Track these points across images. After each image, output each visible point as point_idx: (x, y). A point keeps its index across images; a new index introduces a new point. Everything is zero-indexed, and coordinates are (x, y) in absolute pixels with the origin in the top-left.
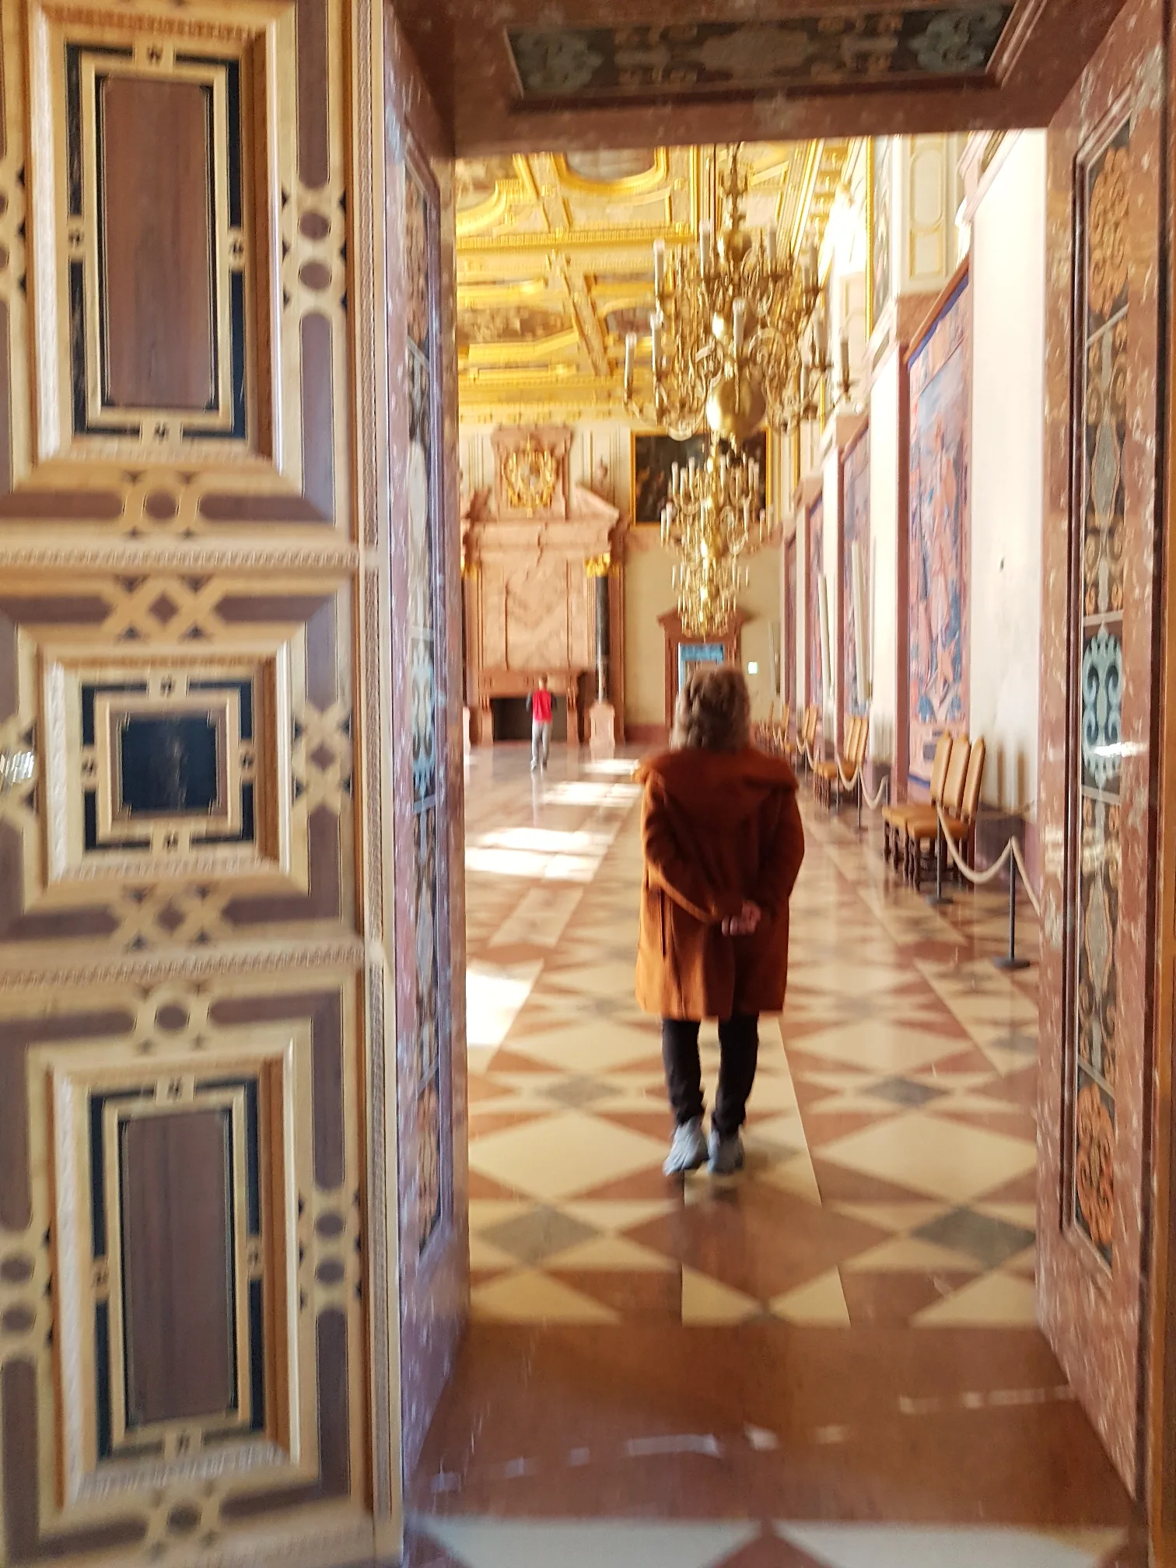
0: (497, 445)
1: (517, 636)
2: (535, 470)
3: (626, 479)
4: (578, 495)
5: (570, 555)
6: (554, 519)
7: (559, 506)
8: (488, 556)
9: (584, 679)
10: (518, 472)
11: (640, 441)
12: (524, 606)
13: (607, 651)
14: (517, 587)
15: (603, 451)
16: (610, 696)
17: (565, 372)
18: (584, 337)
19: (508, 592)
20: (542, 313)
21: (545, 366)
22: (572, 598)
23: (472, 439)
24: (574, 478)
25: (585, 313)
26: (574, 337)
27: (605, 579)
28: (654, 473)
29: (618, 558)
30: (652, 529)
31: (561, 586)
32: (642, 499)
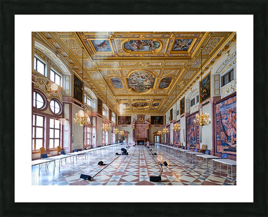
0: (137, 117)
1: (139, 135)
2: (141, 119)
3: (150, 120)
4: (146, 121)
5: (145, 127)
6: (143, 124)
7: (144, 122)
8: (137, 127)
9: (146, 139)
10: (140, 119)
11: (151, 116)
12: (140, 132)
13: (148, 136)
14: (139, 130)
15: (148, 117)
16: (148, 141)
17: (146, 110)
18: (150, 106)
19: (138, 130)
20: (147, 103)
21: (144, 109)
22: (145, 131)
23: (135, 116)
24: (145, 120)
25: (152, 104)
26: (149, 106)
27: (148, 129)
28: (153, 120)
29: (150, 127)
30: (152, 125)
31: (144, 130)
32: (151, 122)
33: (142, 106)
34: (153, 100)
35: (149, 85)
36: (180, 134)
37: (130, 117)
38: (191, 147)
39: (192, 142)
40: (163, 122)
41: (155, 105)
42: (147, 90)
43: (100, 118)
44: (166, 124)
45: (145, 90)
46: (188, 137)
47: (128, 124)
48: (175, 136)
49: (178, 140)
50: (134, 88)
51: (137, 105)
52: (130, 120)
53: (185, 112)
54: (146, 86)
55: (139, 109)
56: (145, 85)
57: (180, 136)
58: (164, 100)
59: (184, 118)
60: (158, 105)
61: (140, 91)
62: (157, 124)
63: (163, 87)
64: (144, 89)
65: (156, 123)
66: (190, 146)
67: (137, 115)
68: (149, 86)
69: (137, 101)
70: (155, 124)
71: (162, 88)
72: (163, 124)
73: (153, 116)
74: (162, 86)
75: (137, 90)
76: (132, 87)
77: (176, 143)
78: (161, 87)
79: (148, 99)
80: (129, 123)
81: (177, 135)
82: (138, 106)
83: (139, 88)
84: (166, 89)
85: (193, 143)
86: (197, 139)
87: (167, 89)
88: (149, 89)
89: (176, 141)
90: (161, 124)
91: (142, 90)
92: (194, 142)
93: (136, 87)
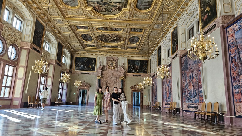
0: (107, 59)
2: (112, 64)
3: (126, 66)
4: (119, 67)
5: (117, 76)
6: (115, 71)
7: (116, 69)
8: (104, 76)
10: (110, 63)
11: (128, 60)
12: (109, 84)
15: (123, 61)
17: (119, 48)
18: (125, 42)
19: (107, 82)
20: (120, 37)
21: (117, 47)
22: (117, 83)
23: (103, 58)
24: (118, 65)
25: (127, 37)
26: (123, 42)
27: (123, 80)
28: (130, 65)
29: (125, 77)
30: (130, 73)
31: (115, 81)
32: (128, 69)
33: (113, 41)
34: (129, 30)
35: (120, 3)
36: (172, 87)
37: (95, 59)
38: (190, 109)
39: (191, 101)
40: (147, 70)
41: (132, 40)
42: (118, 11)
43: (36, 52)
44: (152, 72)
45: (114, 10)
46: (185, 92)
47: (90, 70)
48: (165, 92)
49: (169, 98)
50: (97, 8)
51: (105, 38)
52: (95, 63)
53: (179, 49)
54: (115, 5)
55: (109, 47)
56: (114, 3)
57: (171, 92)
58: (147, 32)
59: (178, 59)
60: (138, 41)
61: (107, 13)
62: (138, 73)
63: (142, 7)
64: (112, 9)
65: (135, 70)
66: (189, 107)
67: (106, 57)
68: (121, 5)
69: (104, 31)
70: (134, 72)
71: (140, 9)
72: (146, 73)
73: (132, 60)
74: (141, 5)
75: (101, 11)
76: (93, 5)
77: (166, 104)
78: (139, 7)
79: (121, 29)
80: (93, 69)
81: (167, 90)
82: (106, 41)
83: (104, 7)
84: (146, 11)
85: (193, 101)
86: (199, 94)
87: (150, 12)
88: (120, 9)
89: (166, 101)
90: (143, 73)
91: (110, 11)
92: (195, 98)
93: (100, 6)
